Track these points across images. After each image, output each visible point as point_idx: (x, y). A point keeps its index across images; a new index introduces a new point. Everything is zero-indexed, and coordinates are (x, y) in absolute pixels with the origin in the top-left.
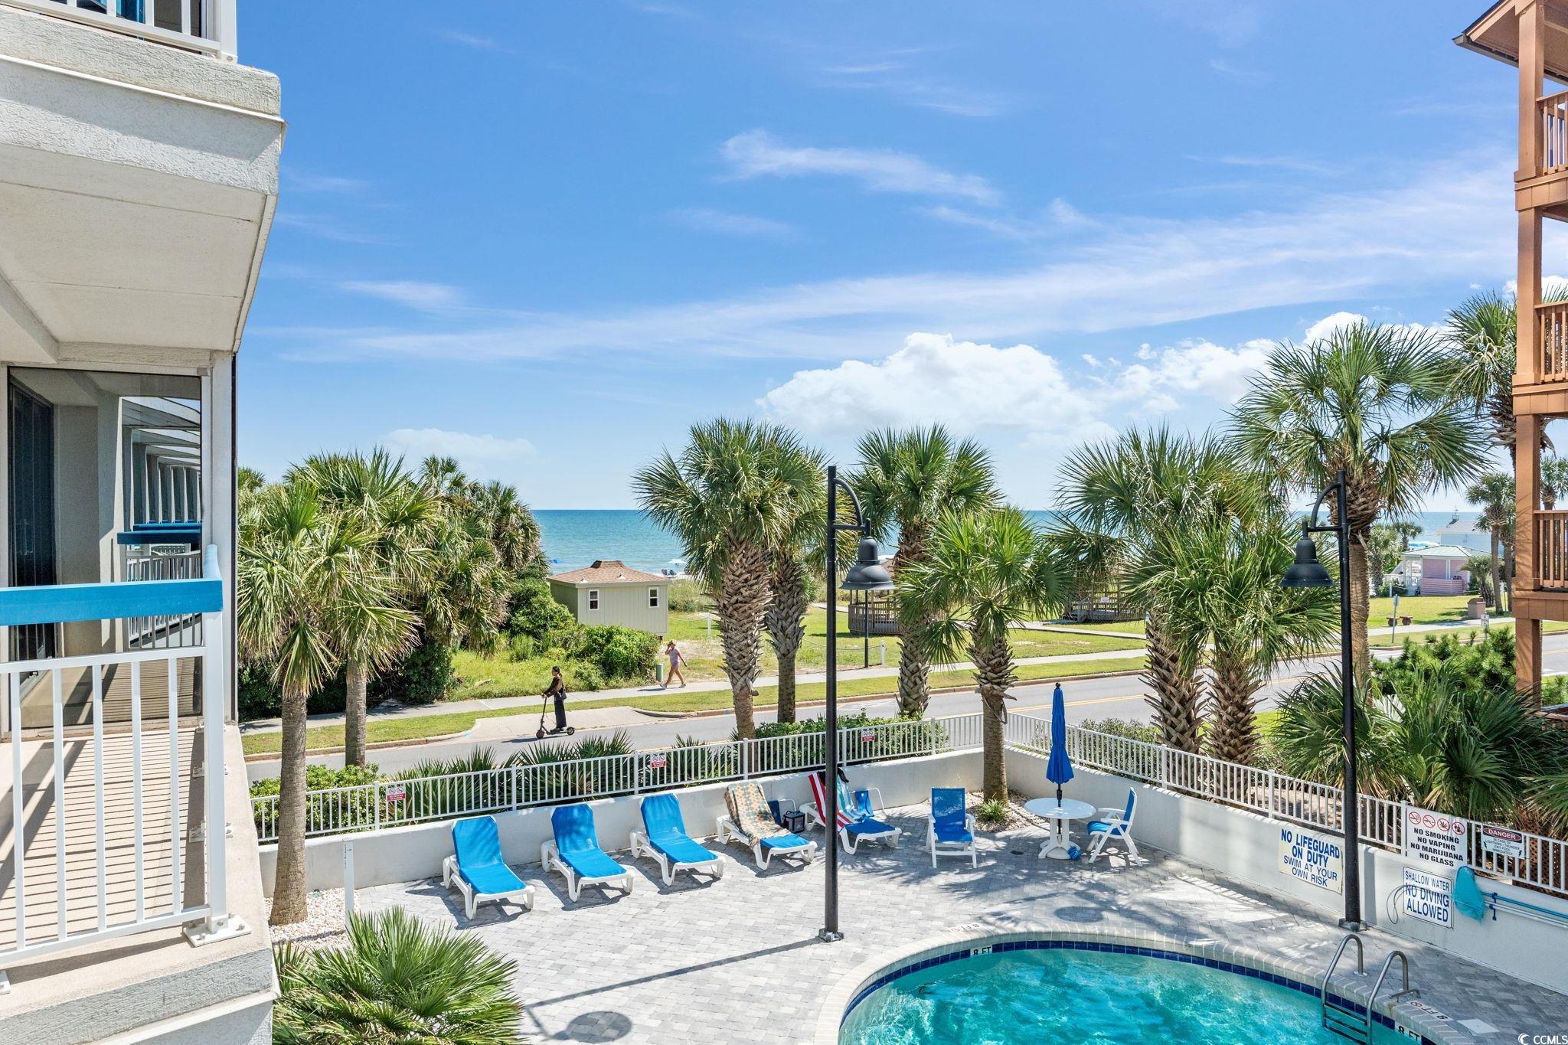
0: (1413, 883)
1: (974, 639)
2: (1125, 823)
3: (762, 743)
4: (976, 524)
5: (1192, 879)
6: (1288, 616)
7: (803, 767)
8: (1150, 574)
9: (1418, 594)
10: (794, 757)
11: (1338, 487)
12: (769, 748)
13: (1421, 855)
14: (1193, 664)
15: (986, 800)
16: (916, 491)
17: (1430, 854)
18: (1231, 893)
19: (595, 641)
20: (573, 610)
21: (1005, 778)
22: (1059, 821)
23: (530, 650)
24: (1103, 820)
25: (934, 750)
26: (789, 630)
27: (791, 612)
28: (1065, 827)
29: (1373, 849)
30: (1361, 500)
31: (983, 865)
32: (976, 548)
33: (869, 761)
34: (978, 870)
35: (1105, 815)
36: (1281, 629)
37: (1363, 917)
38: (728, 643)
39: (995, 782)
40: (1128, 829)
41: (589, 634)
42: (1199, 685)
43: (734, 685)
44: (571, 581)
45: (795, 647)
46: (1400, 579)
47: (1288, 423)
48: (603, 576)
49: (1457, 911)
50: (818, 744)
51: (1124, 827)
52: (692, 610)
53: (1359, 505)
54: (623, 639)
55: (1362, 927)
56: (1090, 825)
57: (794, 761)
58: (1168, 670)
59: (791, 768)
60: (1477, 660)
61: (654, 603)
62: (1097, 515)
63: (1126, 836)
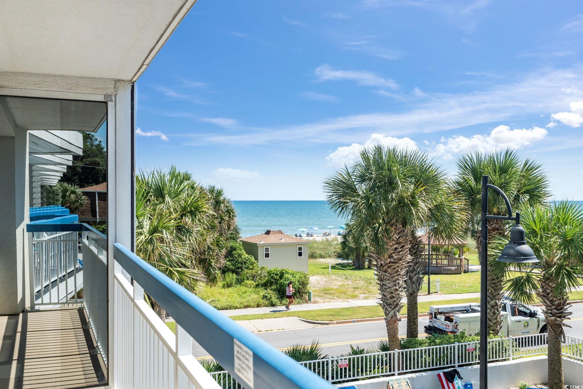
3: (406, 352)
7: (431, 367)
10: (425, 361)
19: (272, 277)
20: (256, 259)
21: (563, 379)
23: (234, 281)
25: (511, 358)
26: (414, 279)
27: (415, 268)
32: (546, 229)
33: (471, 364)
38: (383, 288)
39: (556, 380)
41: (269, 273)
43: (386, 315)
44: (254, 242)
45: (418, 290)
48: (272, 239)
50: (440, 353)
52: (316, 258)
54: (290, 276)
57: (425, 364)
61: (300, 254)
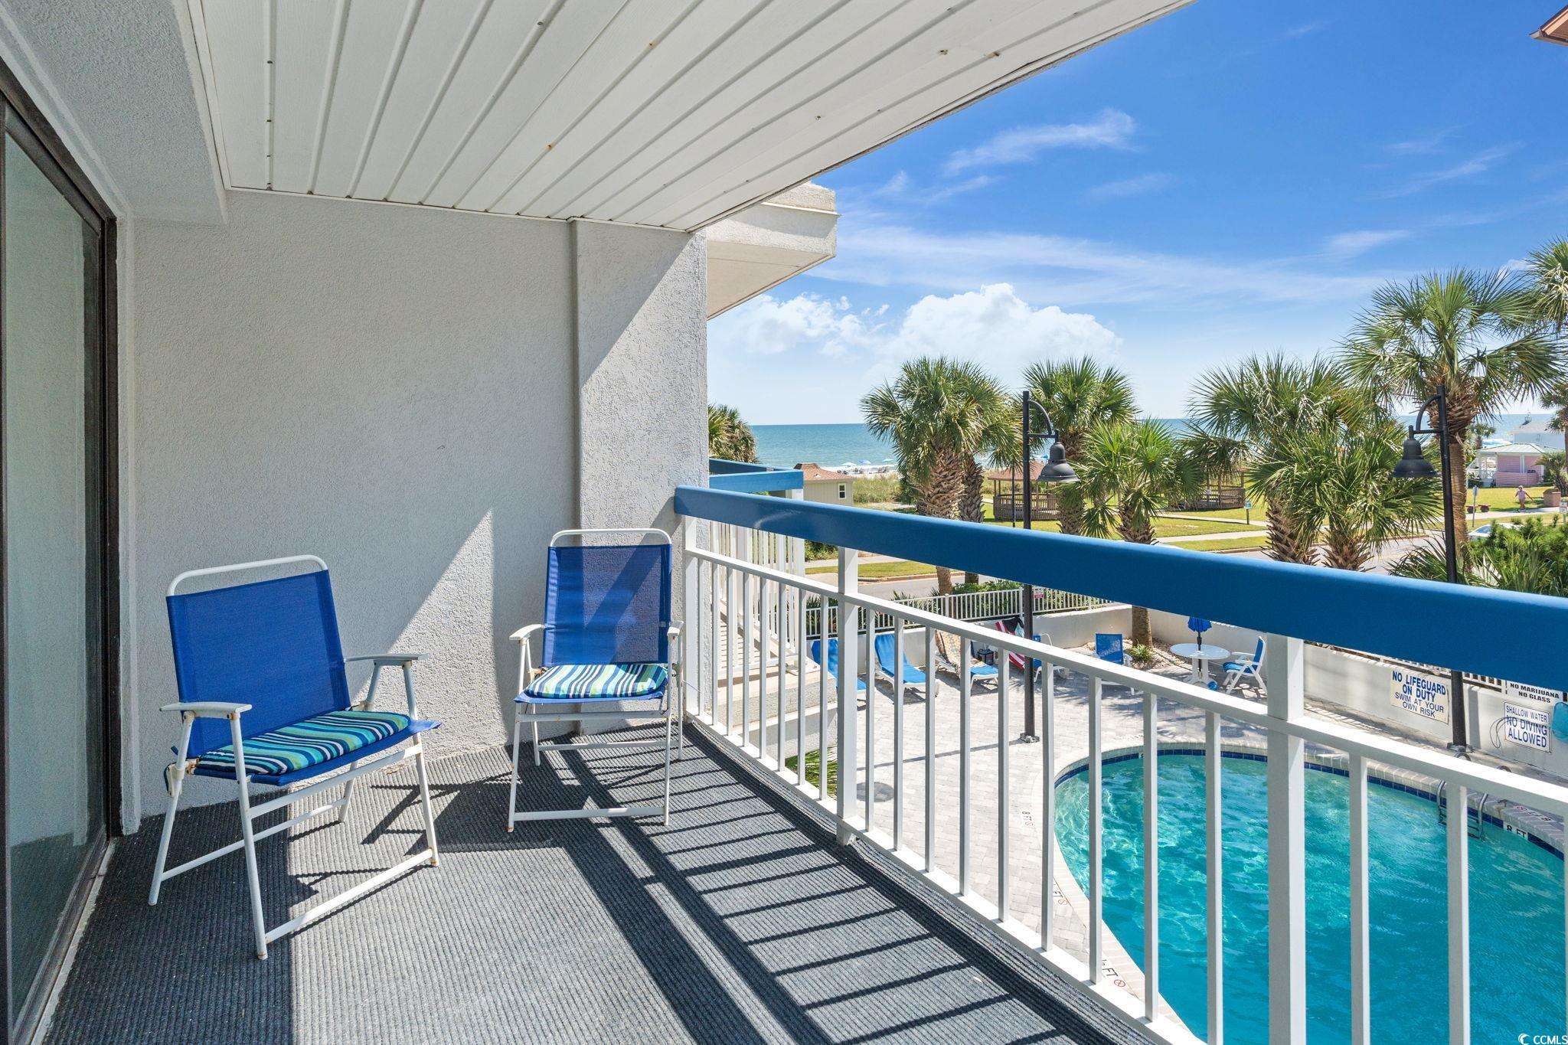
0: (1513, 715)
1: (1123, 520)
2: (1255, 664)
3: (959, 598)
4: (1122, 431)
5: (1314, 710)
6: (1395, 501)
7: (990, 616)
8: (1272, 469)
9: (1493, 485)
10: (983, 609)
11: (1439, 398)
12: (964, 602)
13: (1520, 694)
14: (1311, 540)
15: (1135, 645)
16: (1072, 407)
17: (1528, 693)
18: (1350, 720)
21: (1150, 629)
22: (1200, 661)
24: (1237, 661)
27: (974, 500)
28: (1205, 666)
29: (1476, 688)
30: (1458, 408)
31: (1138, 693)
32: (1123, 451)
33: (1041, 614)
34: (1134, 697)
35: (1238, 657)
36: (1388, 511)
37: (1468, 742)
39: (1141, 631)
40: (1258, 669)
42: (1313, 557)
46: (1476, 473)
47: (1391, 348)
49: (1555, 739)
50: (1001, 600)
51: (1255, 667)
53: (1456, 412)
55: (1468, 750)
56: (1226, 665)
57: (983, 612)
58: (1287, 544)
59: (981, 617)
60: (1561, 539)
62: (1221, 424)
63: (1256, 674)
